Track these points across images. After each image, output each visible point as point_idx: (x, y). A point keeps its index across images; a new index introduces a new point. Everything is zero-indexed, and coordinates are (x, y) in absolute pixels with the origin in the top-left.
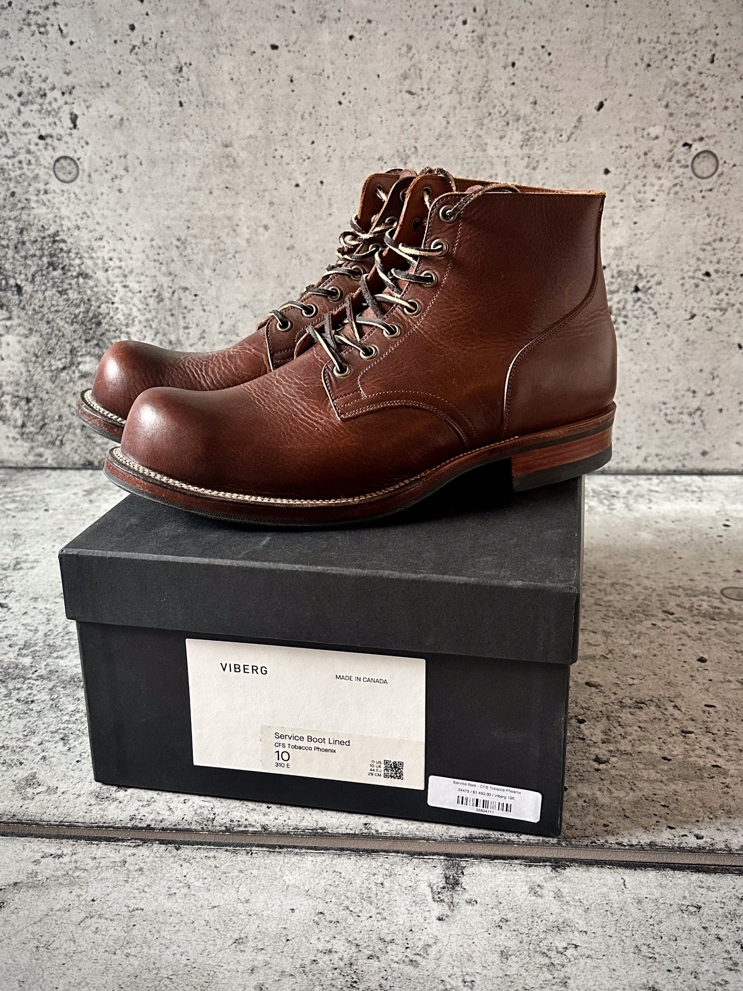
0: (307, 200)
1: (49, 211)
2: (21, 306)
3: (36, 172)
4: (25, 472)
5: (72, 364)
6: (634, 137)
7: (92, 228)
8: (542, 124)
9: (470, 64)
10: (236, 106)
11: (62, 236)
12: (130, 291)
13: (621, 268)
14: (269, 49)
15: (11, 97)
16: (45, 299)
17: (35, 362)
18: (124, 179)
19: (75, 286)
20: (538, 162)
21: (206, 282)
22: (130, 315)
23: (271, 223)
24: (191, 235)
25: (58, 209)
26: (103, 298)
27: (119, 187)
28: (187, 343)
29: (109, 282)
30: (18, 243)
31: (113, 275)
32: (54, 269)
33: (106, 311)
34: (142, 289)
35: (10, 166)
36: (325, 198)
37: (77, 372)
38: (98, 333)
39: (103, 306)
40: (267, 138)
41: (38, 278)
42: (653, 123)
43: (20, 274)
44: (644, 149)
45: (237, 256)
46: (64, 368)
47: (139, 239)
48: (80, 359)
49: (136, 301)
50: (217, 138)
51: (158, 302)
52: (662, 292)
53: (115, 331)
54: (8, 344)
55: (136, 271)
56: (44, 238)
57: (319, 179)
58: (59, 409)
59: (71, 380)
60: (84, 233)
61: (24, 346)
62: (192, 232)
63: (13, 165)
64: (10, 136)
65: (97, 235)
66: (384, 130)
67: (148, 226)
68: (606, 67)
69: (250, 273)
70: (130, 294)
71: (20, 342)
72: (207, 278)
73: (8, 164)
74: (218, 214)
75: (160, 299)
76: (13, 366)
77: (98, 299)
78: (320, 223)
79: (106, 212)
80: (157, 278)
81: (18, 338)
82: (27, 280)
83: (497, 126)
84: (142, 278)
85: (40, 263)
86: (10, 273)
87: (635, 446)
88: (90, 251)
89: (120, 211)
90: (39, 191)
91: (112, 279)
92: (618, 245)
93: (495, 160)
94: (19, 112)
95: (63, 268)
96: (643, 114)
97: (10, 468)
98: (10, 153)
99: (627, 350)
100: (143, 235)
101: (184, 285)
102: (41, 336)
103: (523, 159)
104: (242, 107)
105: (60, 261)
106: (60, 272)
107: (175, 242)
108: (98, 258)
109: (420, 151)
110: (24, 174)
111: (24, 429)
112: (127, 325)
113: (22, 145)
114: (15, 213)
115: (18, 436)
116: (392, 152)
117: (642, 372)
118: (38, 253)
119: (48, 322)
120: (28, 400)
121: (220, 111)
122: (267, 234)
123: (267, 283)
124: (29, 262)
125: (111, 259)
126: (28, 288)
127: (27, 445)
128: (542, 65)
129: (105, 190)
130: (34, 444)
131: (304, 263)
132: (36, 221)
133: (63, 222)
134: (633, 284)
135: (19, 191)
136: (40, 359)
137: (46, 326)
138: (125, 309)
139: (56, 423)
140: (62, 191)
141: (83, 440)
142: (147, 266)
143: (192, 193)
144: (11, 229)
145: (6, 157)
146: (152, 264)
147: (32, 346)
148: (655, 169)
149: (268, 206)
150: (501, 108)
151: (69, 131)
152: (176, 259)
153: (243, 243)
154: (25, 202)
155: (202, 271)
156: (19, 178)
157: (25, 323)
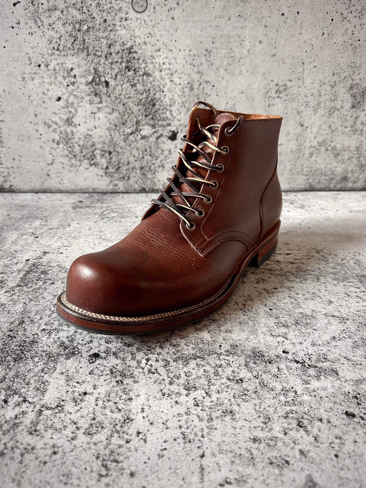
0: (288, 24)
1: (127, 32)
2: (108, 94)
3: (120, 5)
4: (108, 195)
5: (136, 130)
7: (154, 44)
11: (135, 49)
12: (174, 84)
16: (122, 90)
17: (115, 130)
18: (176, 10)
19: (141, 81)
21: (220, 77)
22: (173, 99)
23: (264, 39)
24: (214, 48)
25: (133, 31)
26: (158, 88)
27: (172, 16)
30: (107, 53)
31: (165, 74)
32: (129, 71)
33: (159, 97)
34: (181, 83)
36: (299, 23)
37: (139, 135)
38: (153, 111)
39: (157, 94)
41: (119, 77)
43: (108, 74)
45: (241, 60)
46: (132, 133)
47: (182, 50)
48: (141, 127)
49: (177, 90)
51: (191, 91)
53: (163, 110)
54: (99, 119)
55: (178, 71)
56: (123, 50)
57: (297, 11)
58: (128, 158)
59: (136, 141)
60: (149, 47)
61: (108, 120)
62: (215, 45)
65: (157, 48)
67: (188, 42)
69: (248, 71)
70: (174, 86)
71: (106, 117)
72: (221, 75)
74: (233, 33)
75: (192, 89)
76: (102, 132)
77: (154, 89)
78: (294, 39)
79: (163, 33)
80: (191, 75)
81: (105, 115)
82: (112, 78)
84: (182, 76)
85: (120, 67)
86: (102, 74)
88: (151, 58)
89: (171, 32)
90: (122, 19)
91: (164, 76)
95: (134, 70)
97: (99, 193)
100: (185, 47)
101: (207, 80)
102: (119, 113)
105: (133, 65)
106: (132, 72)
107: (204, 52)
108: (156, 63)
110: (112, 7)
111: (107, 170)
112: (171, 106)
114: (106, 34)
115: (104, 175)
118: (120, 60)
119: (124, 105)
120: (110, 153)
122: (261, 46)
123: (257, 78)
124: (114, 66)
125: (164, 64)
126: (112, 83)
127: (109, 179)
129: (163, 17)
130: (113, 179)
131: (280, 65)
132: (119, 39)
133: (136, 40)
135: (109, 18)
136: (118, 128)
137: (122, 107)
138: (170, 96)
139: (125, 166)
140: (137, 19)
141: (141, 176)
142: (185, 67)
143: (218, 19)
144: (103, 44)
146: (189, 66)
147: (114, 120)
149: (263, 28)
152: (203, 63)
153: (246, 52)
154: (113, 26)
155: (219, 71)
156: (109, 9)
157: (110, 105)
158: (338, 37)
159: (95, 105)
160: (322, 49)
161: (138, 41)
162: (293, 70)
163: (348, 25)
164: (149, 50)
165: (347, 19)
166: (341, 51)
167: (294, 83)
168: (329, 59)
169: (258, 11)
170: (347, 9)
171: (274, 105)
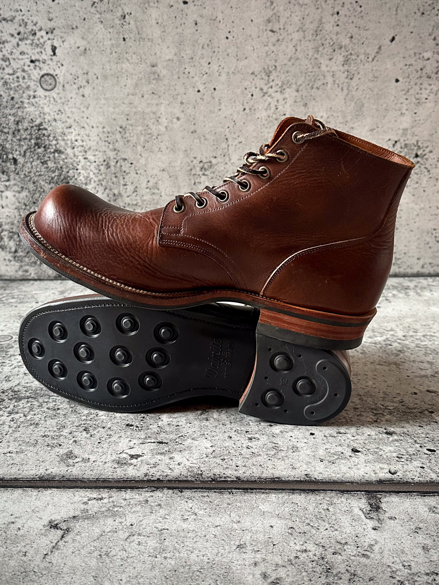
0: (205, 100)
1: (36, 109)
2: (16, 172)
3: (28, 84)
4: (16, 282)
6: (414, 59)
7: (64, 120)
8: (356, 51)
9: (310, 13)
10: (160, 40)
11: (45, 126)
12: (89, 161)
13: (407, 142)
14: (182, 4)
15: (12, 35)
16: (32, 167)
17: (25, 209)
18: (86, 89)
19: (52, 159)
20: (353, 74)
21: (138, 154)
22: (88, 177)
23: (182, 116)
24: (129, 125)
25: (42, 108)
26: (71, 166)
27: (83, 94)
28: (125, 195)
29: (75, 156)
30: (15, 130)
31: (78, 151)
32: (39, 148)
33: (72, 175)
34: (96, 160)
35: (11, 80)
36: (217, 99)
39: (71, 171)
40: (180, 62)
41: (28, 154)
42: (426, 50)
43: (16, 151)
44: (420, 66)
45: (159, 137)
47: (95, 127)
49: (92, 168)
50: (147, 61)
51: (107, 169)
52: (432, 157)
54: (7, 198)
55: (92, 148)
56: (32, 127)
57: (213, 87)
60: (59, 124)
61: (17, 199)
62: (130, 122)
63: (13, 79)
64: (12, 61)
65: (67, 125)
66: (256, 55)
67: (101, 119)
68: (396, 14)
69: (167, 148)
70: (88, 164)
71: (15, 196)
72: (139, 152)
73: (9, 79)
74: (147, 110)
75: (108, 166)
76: (10, 212)
77: (67, 167)
78: (213, 115)
79: (74, 110)
80: (107, 153)
81: (14, 193)
82: (20, 155)
83: (327, 52)
84: (97, 153)
85: (29, 143)
86: (9, 151)
87: (416, 258)
88: (63, 135)
89: (82, 109)
90: (30, 96)
91: (77, 154)
92: (404, 127)
93: (327, 74)
94: (18, 45)
95: (44, 147)
96: (420, 44)
97: (6, 280)
98: (11, 72)
99: (410, 195)
100: (98, 124)
101: (124, 157)
102: (29, 192)
103: (344, 73)
104: (163, 41)
105: (43, 142)
106: (42, 149)
107: (119, 129)
108: (68, 140)
109: (279, 68)
110: (20, 85)
111: (16, 254)
112: (86, 184)
113: (19, 66)
114: (14, 111)
115: (12, 259)
116: (260, 69)
117: (420, 210)
118: (28, 137)
119: (34, 183)
121: (150, 43)
122: (179, 123)
123: (178, 155)
124: (22, 143)
125: (76, 141)
126: (21, 160)
127: (18, 264)
128: (356, 14)
129: (73, 95)
130: (23, 264)
131: (202, 142)
132: (27, 116)
133: (46, 117)
134: (414, 152)
135: (16, 96)
136: (28, 207)
137: (32, 185)
138: (85, 173)
140: (45, 96)
142: (100, 144)
143: (131, 97)
144: (11, 121)
145: (8, 74)
146: (103, 143)
147: (23, 198)
148: (428, 79)
149: (180, 105)
150: (330, 41)
151: (51, 57)
152: (119, 140)
153: (163, 129)
154: (21, 103)
155: (136, 148)
156: (16, 88)
157: (19, 183)
158: (261, 112)
159: (2, 183)
160: (246, 125)
161: (47, 117)
162: (217, 146)
163: (270, 100)
164: (60, 127)
165: (268, 94)
166: (266, 125)
167: (219, 159)
168: (254, 134)
169: (172, 88)
170: (266, 84)
171: (200, 183)
